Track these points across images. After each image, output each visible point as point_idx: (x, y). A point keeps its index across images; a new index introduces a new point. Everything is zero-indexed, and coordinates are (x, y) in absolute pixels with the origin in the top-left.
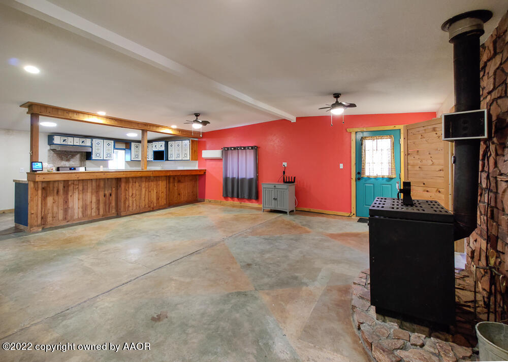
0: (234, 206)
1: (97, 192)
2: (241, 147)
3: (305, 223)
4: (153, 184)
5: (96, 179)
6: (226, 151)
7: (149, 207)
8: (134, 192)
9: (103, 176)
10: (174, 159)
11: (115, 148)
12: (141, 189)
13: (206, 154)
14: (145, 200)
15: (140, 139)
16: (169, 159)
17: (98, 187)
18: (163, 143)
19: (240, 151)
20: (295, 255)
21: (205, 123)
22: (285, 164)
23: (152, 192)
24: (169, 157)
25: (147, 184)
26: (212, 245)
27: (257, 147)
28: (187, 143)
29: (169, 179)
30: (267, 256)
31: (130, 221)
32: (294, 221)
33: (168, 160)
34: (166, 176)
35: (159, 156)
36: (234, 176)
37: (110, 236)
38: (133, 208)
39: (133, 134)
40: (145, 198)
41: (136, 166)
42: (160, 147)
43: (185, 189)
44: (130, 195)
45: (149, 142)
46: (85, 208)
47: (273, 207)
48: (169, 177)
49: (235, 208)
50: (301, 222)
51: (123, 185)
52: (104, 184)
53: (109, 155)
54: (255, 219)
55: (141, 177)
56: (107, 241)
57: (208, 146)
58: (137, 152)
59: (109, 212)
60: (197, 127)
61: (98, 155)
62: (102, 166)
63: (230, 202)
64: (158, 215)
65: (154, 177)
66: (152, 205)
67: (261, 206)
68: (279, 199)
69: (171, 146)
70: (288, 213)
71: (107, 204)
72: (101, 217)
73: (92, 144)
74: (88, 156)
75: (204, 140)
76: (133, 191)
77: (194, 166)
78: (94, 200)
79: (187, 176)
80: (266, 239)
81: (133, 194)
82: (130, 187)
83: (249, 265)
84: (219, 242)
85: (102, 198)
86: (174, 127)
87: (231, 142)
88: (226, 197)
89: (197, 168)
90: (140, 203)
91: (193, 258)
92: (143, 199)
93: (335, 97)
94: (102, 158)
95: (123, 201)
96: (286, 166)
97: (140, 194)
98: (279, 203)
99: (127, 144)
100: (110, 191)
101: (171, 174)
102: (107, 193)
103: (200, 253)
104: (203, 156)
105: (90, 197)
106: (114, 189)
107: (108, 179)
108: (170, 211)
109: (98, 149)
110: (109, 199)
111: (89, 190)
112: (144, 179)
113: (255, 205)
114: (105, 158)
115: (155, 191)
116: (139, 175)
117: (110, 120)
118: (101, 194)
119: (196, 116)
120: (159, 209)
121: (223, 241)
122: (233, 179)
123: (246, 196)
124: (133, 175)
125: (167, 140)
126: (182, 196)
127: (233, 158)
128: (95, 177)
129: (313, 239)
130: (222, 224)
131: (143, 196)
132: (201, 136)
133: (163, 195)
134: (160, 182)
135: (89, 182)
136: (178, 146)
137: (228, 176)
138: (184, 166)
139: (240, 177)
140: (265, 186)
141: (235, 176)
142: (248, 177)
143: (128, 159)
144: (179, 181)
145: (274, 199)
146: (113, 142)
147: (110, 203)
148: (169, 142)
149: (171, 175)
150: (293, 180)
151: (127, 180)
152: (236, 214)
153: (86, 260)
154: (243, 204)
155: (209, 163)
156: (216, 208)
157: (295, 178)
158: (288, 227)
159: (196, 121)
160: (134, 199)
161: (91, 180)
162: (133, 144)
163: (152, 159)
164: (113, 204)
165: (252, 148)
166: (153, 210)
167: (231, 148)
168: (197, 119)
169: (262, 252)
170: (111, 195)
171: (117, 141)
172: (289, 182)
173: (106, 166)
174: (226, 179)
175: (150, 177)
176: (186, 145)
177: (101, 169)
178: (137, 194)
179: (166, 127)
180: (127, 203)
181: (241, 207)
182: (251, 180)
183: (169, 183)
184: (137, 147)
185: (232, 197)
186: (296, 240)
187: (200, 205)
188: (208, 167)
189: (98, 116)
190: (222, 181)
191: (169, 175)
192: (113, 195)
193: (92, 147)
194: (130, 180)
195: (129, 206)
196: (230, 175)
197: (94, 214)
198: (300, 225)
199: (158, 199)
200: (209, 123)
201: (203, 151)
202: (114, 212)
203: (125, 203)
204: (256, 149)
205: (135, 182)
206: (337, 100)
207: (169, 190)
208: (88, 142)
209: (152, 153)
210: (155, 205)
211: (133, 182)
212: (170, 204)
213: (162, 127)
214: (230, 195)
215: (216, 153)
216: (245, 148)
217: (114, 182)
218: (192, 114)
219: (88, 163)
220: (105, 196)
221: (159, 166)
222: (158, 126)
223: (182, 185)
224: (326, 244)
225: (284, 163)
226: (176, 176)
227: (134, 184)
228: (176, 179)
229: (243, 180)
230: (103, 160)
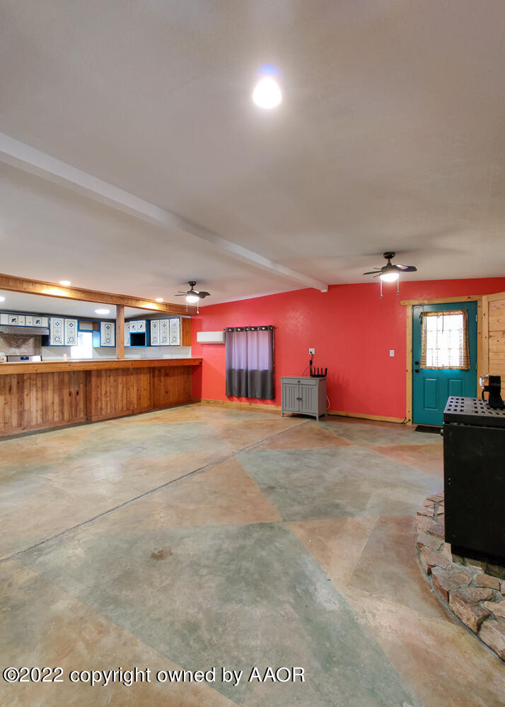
0: (241, 409)
1: (60, 390)
2: (251, 327)
3: (342, 432)
4: (132, 378)
5: (59, 372)
6: (229, 332)
7: (128, 409)
8: (108, 390)
9: (68, 369)
10: (158, 344)
11: (79, 330)
12: (117, 386)
13: (203, 337)
14: (122, 400)
15: (114, 316)
16: (152, 344)
17: (62, 383)
18: (144, 322)
19: (249, 333)
20: (332, 475)
21: (202, 295)
22: (312, 350)
23: (131, 389)
24: (152, 341)
25: (124, 378)
26: (219, 462)
27: (274, 328)
28: (176, 322)
29: (154, 372)
30: (295, 476)
31: (105, 428)
32: (327, 429)
33: (150, 346)
34: (150, 368)
35: (138, 340)
36: (242, 368)
37: (82, 449)
38: (107, 410)
39: (103, 311)
40: (122, 397)
41: (107, 354)
42: (139, 327)
43: (174, 385)
44: (103, 393)
45: (127, 320)
46: (45, 410)
47: (296, 410)
48: (154, 369)
49: (243, 412)
50: (336, 432)
51: (94, 380)
52: (70, 379)
53: (72, 339)
54: (272, 426)
55: (117, 369)
56: (78, 455)
57: (204, 326)
58: (108, 334)
59: (76, 416)
60: (192, 300)
61: (57, 339)
62: (65, 355)
63: (236, 403)
64: (141, 421)
65: (134, 369)
66: (132, 407)
67: (280, 408)
68: (304, 399)
69: (155, 326)
70: (317, 418)
71: (73, 405)
72: (66, 423)
73: (49, 325)
74: (44, 340)
75: (199, 317)
76: (106, 388)
77: (187, 354)
78: (57, 400)
79: (177, 367)
80: (290, 453)
81: (106, 393)
82: (103, 382)
83: (271, 488)
84: (227, 457)
85: (66, 397)
86: (160, 300)
87: (237, 320)
88: (230, 396)
89: (189, 356)
90: (115, 405)
92: (120, 399)
93: (386, 258)
94: (63, 344)
95: (93, 401)
96: (313, 353)
97: (116, 393)
98: (304, 403)
99: (95, 324)
100: (77, 389)
101: (157, 365)
102: (73, 391)
104: (198, 340)
105: (51, 397)
106: (81, 385)
107: (74, 372)
108: (156, 416)
109: (58, 331)
110: (76, 398)
111: (51, 388)
112: (120, 372)
113: (271, 407)
114: (66, 344)
115: (135, 389)
116: (114, 366)
117: (73, 291)
118: (66, 392)
119: (191, 285)
120: (141, 413)
121: (233, 456)
122: (240, 371)
123: (258, 395)
124: (106, 366)
125: (148, 318)
126: (171, 395)
127: (239, 343)
128: (58, 370)
129: (356, 454)
130: (228, 433)
131: (120, 395)
132: (198, 312)
133: (145, 394)
134: (142, 375)
135: (49, 375)
136: (165, 325)
137: (233, 368)
138: (172, 354)
139: (249, 369)
140: (284, 381)
141: (243, 367)
142: (261, 369)
143: (97, 344)
144: (166, 375)
145: (298, 399)
146: (76, 321)
147: (77, 405)
148: (152, 321)
149: (156, 366)
150: (324, 373)
151: (99, 373)
152: (247, 419)
153: (55, 479)
154: (254, 405)
155: (206, 349)
156: (217, 412)
157: (326, 369)
158: (319, 437)
159: (191, 293)
160: (108, 399)
161: (53, 373)
162: (103, 325)
163: (129, 345)
164: (81, 405)
165: (266, 328)
166: (133, 414)
167: (237, 328)
168: (192, 289)
169: (288, 471)
170: (78, 393)
171: (81, 320)
172: (318, 376)
173: (69, 354)
174: (230, 372)
175: (128, 369)
176: (174, 325)
177: (65, 358)
178: (112, 392)
179: (149, 301)
180: (99, 404)
181: (251, 410)
182: (264, 373)
183: (154, 376)
184: (108, 328)
185: (239, 396)
186: (332, 455)
187: (194, 406)
188: (205, 355)
189: (60, 287)
190: (224, 374)
191: (153, 366)
192: (81, 394)
193: (49, 328)
194: (103, 373)
195: (101, 408)
196: (235, 366)
197: (56, 419)
198: (335, 435)
199: (139, 399)
200: (208, 294)
201: (198, 333)
202: (82, 416)
203: (96, 405)
204: (272, 330)
205: (110, 376)
206: (389, 261)
207: (153, 388)
208: (44, 322)
209: (129, 336)
210: (136, 407)
211: (106, 376)
212: (155, 406)
213: (144, 300)
214: (235, 393)
215: (217, 336)
216: (256, 329)
217: (82, 376)
218: (185, 283)
219: (44, 350)
220: (70, 395)
221: (138, 354)
222: (137, 300)
223: (170, 380)
224: (373, 461)
225: (311, 350)
226: (162, 367)
227: (108, 378)
228: (163, 371)
229: (253, 372)
230: (64, 346)
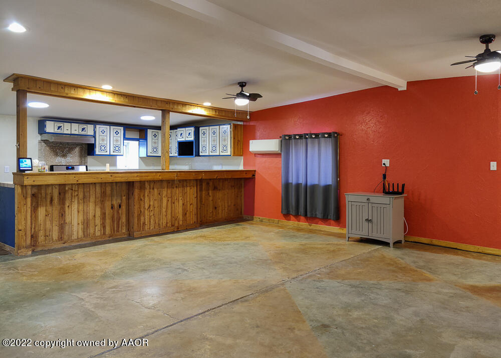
0: (299, 230)
1: (102, 202)
2: (311, 134)
3: (422, 264)
4: (178, 192)
5: (101, 183)
6: (287, 141)
7: (173, 226)
8: (152, 203)
9: (110, 179)
10: (207, 154)
11: (125, 138)
12: (162, 199)
13: (256, 146)
14: (166, 216)
15: (159, 123)
16: (201, 154)
17: (104, 194)
18: (192, 130)
19: (309, 140)
20: (404, 318)
21: (253, 97)
22: (387, 162)
23: (176, 203)
24: (200, 151)
25: (169, 192)
26: (267, 290)
27: (338, 134)
28: (227, 128)
29: (201, 185)
30: (355, 314)
31: (146, 245)
32: (403, 259)
33: (199, 156)
34: (196, 180)
35: (187, 149)
36: (300, 182)
37: (119, 267)
38: (150, 226)
39: (149, 117)
40: (166, 211)
41: (153, 165)
42: (187, 135)
43: (224, 199)
44: (147, 207)
45: (173, 127)
46: (86, 224)
47: (364, 234)
48: (201, 180)
49: (300, 233)
50: (415, 262)
51: (136, 192)
52: (112, 190)
53: (118, 148)
54: (334, 251)
55: (161, 181)
56: (115, 274)
57: (258, 134)
58: (155, 143)
59: (118, 231)
60: (242, 103)
61: (103, 148)
62: (108, 165)
63: (293, 223)
64: (185, 239)
65: (180, 181)
66: (177, 222)
67: (344, 231)
68: (375, 220)
69: (204, 133)
70: (391, 245)
71: (116, 220)
72: (107, 239)
73: (95, 133)
74: (90, 150)
75: (252, 123)
76: (150, 201)
77: (238, 165)
78: (98, 213)
79: (226, 179)
80: (352, 286)
81: (150, 206)
82: (146, 195)
83: (325, 326)
84: (277, 286)
85: (108, 210)
86: (207, 104)
87: (295, 127)
88: (287, 215)
89: (241, 168)
90: (159, 220)
91: (238, 308)
92: (164, 213)
94: (108, 153)
95: (136, 215)
96: (388, 165)
97: (160, 207)
98: (375, 227)
99: (140, 131)
100: (120, 201)
101: (204, 176)
102: (115, 203)
103: (246, 301)
104: (250, 150)
105: (93, 209)
106: (124, 198)
107: (116, 183)
108: (203, 234)
109: (103, 140)
110: (118, 212)
111: (92, 199)
112: (165, 184)
113: (335, 229)
114: (112, 153)
115: (181, 202)
116: (158, 177)
117: (116, 96)
118: (108, 204)
119: (240, 86)
120: (187, 230)
121: (283, 284)
122: (298, 186)
123: (319, 215)
124: (149, 178)
125: (197, 124)
126: (220, 211)
127: (297, 155)
128: (99, 180)
129: (438, 293)
130: (280, 258)
131: (164, 210)
132: (248, 117)
133: (192, 209)
134: (188, 188)
135: (91, 186)
136: (214, 133)
137: (290, 181)
138: (222, 165)
139: (309, 183)
140: (351, 199)
141: (302, 181)
142: (323, 183)
143: (144, 154)
144: (215, 188)
145: (367, 220)
146: (122, 128)
147: (119, 219)
148: (201, 129)
149: (204, 178)
150: (400, 190)
151: (142, 184)
152: (304, 242)
153: (88, 298)
154: (314, 226)
155: (260, 160)
156: (271, 232)
157: (403, 186)
158: (391, 268)
159: (241, 95)
160: (152, 214)
161: (95, 183)
162: (150, 132)
163: (177, 155)
164: (124, 219)
165: (330, 135)
166: (178, 230)
167: (295, 135)
168: (242, 91)
169: (347, 308)
170: (120, 206)
171: (128, 127)
172: (394, 193)
173: (114, 164)
174: (287, 186)
175: (173, 181)
176: (225, 132)
177: (108, 168)
178: (156, 205)
179: (197, 105)
180: (142, 218)
181: (311, 231)
182: (327, 188)
183: (201, 190)
184: (155, 136)
185: (297, 216)
186: (407, 292)
187: (245, 225)
188: (258, 166)
189: (103, 91)
190: (280, 188)
191: (200, 178)
192: (124, 207)
193: (94, 137)
194: (147, 185)
195: (144, 223)
196: (293, 180)
197: (98, 233)
198: (413, 266)
199: (185, 214)
200: (261, 97)
201: (251, 141)
202: (124, 231)
203: (139, 219)
204: (336, 137)
205: (153, 189)
207: (201, 202)
208: (90, 130)
209: (177, 145)
210: (181, 223)
211: (150, 188)
212: (203, 222)
213: (191, 104)
214: (292, 211)
215: (271, 145)
216: (317, 136)
217: (124, 187)
218: (234, 84)
219: (90, 159)
220: (112, 208)
221: (186, 165)
222: (184, 104)
223: (219, 194)
224: (463, 303)
225: (384, 161)
226: (210, 179)
227: (152, 190)
228: (211, 184)
229: (314, 187)
230: (110, 155)
